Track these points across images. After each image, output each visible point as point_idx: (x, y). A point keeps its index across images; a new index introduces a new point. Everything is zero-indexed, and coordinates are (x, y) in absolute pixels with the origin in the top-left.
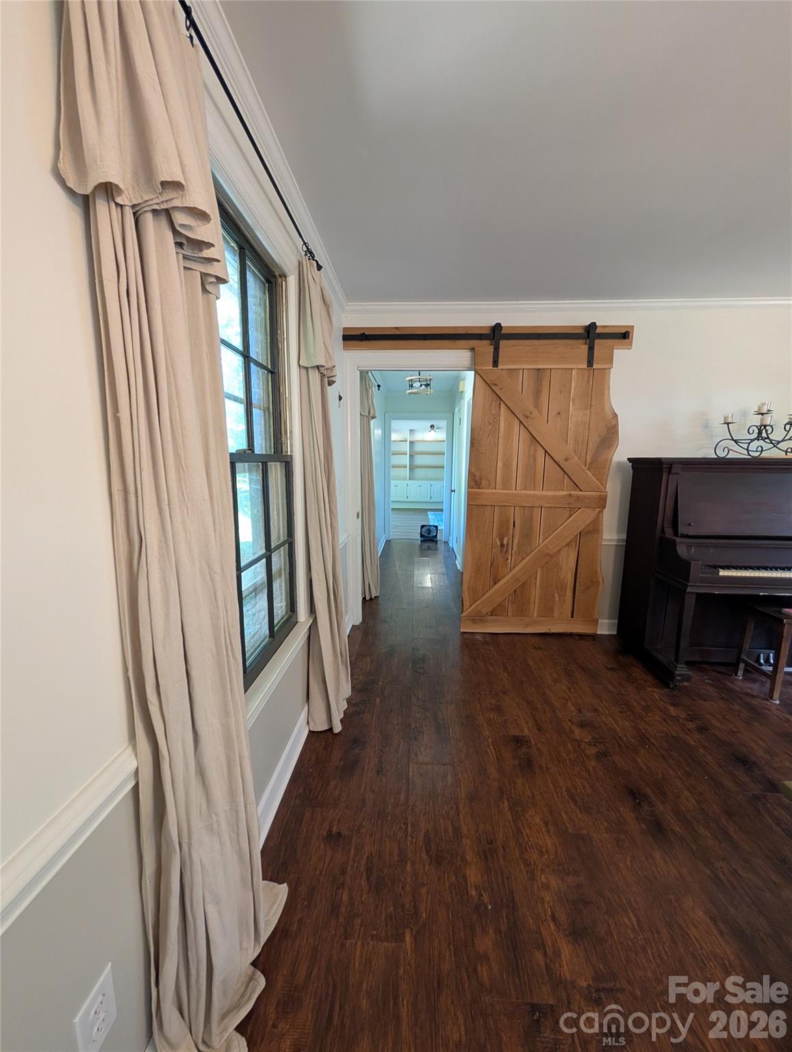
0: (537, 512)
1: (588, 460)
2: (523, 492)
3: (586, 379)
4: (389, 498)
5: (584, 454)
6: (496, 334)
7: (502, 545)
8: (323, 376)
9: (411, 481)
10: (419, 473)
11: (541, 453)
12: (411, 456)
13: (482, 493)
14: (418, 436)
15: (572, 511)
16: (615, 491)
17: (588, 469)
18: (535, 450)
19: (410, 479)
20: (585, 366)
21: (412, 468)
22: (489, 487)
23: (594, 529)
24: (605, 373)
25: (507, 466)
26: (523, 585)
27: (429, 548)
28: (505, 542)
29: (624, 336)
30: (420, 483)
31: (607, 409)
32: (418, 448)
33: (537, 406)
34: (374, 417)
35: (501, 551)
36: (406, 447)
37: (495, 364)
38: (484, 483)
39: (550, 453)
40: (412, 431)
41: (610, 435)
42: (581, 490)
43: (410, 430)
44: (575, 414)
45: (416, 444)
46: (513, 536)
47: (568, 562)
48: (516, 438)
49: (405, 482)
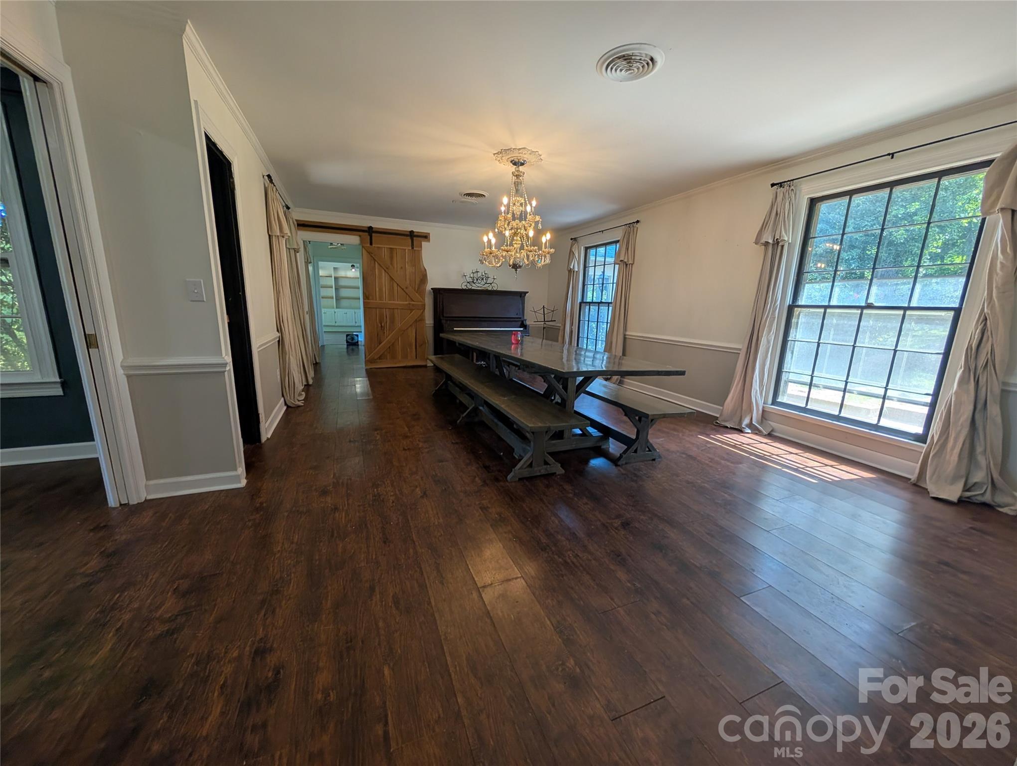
0: (396, 311)
1: (416, 289)
2: (389, 302)
3: (412, 255)
4: (322, 324)
5: (414, 286)
6: (370, 230)
7: (382, 326)
8: (295, 251)
9: (338, 310)
10: (344, 303)
11: (395, 285)
12: (337, 290)
13: (369, 303)
14: (342, 273)
15: (412, 310)
16: (429, 302)
17: (417, 292)
18: (393, 283)
19: (337, 308)
20: (411, 248)
21: (338, 299)
22: (373, 299)
23: (421, 319)
24: (419, 252)
25: (381, 290)
26: (393, 344)
27: (353, 350)
28: (383, 325)
29: (426, 237)
30: (346, 311)
31: (422, 267)
32: (342, 283)
33: (392, 264)
34: (310, 263)
35: (382, 329)
36: (332, 282)
37: (371, 244)
38: (371, 297)
39: (401, 286)
40: (335, 269)
41: (424, 278)
42: (414, 301)
43: (334, 268)
44: (409, 269)
45: (340, 280)
46: (386, 322)
47: (412, 333)
48: (384, 278)
49: (333, 310)
